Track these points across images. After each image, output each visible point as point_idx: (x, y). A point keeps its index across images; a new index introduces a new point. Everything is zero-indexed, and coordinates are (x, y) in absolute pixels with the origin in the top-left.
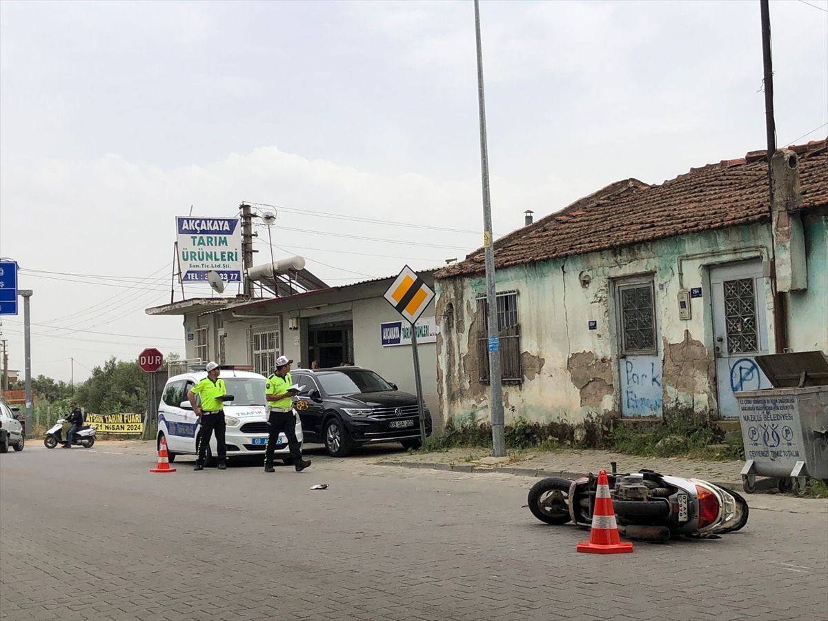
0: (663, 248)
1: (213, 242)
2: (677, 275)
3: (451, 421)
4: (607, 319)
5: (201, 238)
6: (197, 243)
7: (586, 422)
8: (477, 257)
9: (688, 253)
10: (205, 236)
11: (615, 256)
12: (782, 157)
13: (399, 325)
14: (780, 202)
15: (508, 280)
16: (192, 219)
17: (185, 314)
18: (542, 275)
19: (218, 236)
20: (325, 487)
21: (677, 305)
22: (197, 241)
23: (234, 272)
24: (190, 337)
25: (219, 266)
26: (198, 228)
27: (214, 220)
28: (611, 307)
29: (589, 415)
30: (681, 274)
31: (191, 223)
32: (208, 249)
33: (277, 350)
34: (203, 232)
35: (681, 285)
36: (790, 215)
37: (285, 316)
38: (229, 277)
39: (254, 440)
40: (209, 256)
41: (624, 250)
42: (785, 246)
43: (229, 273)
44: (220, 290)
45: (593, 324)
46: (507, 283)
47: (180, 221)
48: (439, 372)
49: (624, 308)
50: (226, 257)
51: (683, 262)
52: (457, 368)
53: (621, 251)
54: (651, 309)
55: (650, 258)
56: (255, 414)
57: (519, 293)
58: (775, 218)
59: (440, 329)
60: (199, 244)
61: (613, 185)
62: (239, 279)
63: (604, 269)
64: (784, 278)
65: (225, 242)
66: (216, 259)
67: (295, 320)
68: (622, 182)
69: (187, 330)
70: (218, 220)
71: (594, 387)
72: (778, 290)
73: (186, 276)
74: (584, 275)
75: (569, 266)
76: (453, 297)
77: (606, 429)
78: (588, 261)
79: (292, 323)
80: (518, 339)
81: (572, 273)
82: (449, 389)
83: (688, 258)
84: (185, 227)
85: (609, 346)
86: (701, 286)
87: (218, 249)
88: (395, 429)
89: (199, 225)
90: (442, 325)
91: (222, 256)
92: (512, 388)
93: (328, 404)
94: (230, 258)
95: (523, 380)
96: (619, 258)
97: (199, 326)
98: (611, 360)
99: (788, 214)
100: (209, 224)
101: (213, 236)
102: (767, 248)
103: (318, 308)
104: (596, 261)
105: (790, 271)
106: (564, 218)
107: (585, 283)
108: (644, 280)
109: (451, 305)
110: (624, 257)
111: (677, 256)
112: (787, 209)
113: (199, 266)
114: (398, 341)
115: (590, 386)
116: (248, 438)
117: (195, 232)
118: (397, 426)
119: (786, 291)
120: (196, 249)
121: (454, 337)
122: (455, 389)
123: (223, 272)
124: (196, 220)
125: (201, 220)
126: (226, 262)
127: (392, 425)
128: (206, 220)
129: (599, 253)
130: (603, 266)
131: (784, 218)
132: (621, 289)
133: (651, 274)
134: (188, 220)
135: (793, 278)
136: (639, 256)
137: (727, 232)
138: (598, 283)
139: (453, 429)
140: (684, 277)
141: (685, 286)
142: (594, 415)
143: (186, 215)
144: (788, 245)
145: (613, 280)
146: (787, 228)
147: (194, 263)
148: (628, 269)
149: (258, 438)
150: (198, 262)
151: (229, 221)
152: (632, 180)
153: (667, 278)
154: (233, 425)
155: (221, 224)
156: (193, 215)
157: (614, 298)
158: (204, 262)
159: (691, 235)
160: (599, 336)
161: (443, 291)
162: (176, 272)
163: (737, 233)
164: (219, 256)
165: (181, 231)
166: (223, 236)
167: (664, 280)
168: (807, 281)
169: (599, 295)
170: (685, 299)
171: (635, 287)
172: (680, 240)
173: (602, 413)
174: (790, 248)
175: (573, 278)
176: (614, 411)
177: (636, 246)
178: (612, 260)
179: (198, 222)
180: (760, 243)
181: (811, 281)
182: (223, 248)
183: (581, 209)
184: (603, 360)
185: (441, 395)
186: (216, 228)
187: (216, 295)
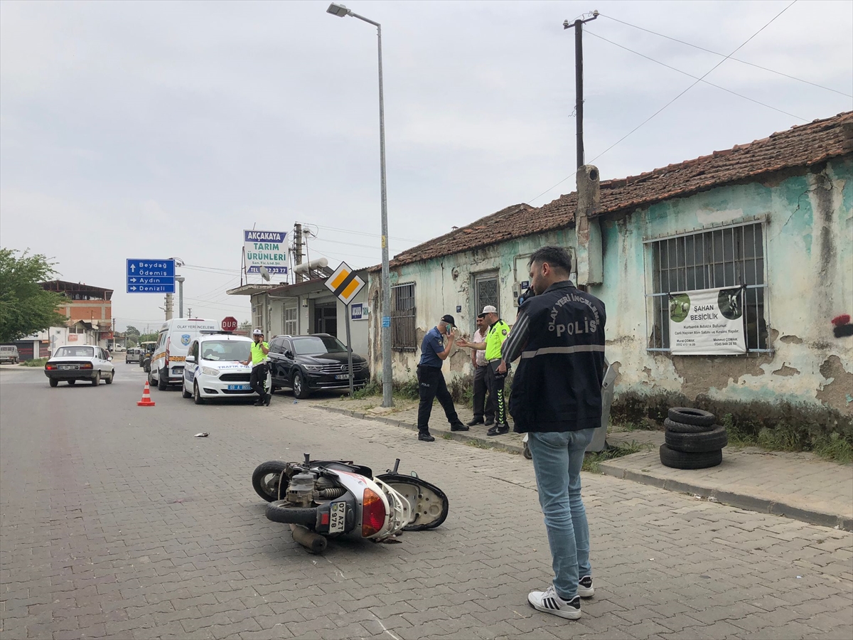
0: (503, 249)
1: (269, 247)
2: (513, 271)
3: (375, 375)
4: (468, 304)
5: (261, 244)
6: (257, 248)
7: (453, 383)
8: (401, 257)
9: (521, 253)
10: (263, 243)
11: (474, 255)
12: (585, 170)
13: (361, 305)
14: (582, 209)
15: (409, 274)
16: (255, 232)
17: (251, 295)
18: (430, 270)
19: (272, 243)
20: (206, 436)
21: (511, 295)
22: (258, 246)
23: (283, 268)
24: (254, 310)
25: (273, 263)
26: (259, 238)
27: (269, 233)
28: (471, 295)
29: (455, 378)
30: (515, 270)
31: (254, 235)
32: (265, 252)
33: (295, 321)
34: (262, 240)
35: (515, 279)
36: (589, 220)
37: (301, 297)
38: (280, 271)
39: (229, 386)
40: (266, 257)
41: (480, 251)
42: (584, 246)
43: (279, 268)
44: (268, 280)
45: (459, 308)
46: (408, 276)
47: (247, 233)
48: (369, 341)
49: (481, 296)
50: (278, 257)
51: (518, 261)
52: (379, 338)
53: (477, 252)
54: (496, 298)
55: (496, 257)
56: (232, 368)
57: (415, 284)
58: (577, 223)
59: (371, 309)
60: (259, 248)
61: (509, 208)
62: (286, 272)
63: (468, 265)
64: (583, 274)
65: (277, 247)
66: (271, 259)
67: (305, 300)
68: (516, 206)
69: (253, 305)
70: (272, 233)
71: (459, 356)
72: (579, 283)
73: (250, 269)
74: (455, 270)
75: (446, 264)
76: (378, 286)
77: (465, 389)
78: (457, 259)
79: (304, 302)
80: (414, 318)
81: (447, 268)
82: (375, 353)
83: (520, 257)
84: (250, 237)
85: (468, 326)
86: (528, 280)
87: (273, 252)
88: (340, 380)
89: (260, 236)
90: (372, 306)
91: (275, 257)
92: (410, 354)
93: (297, 361)
94: (280, 258)
95: (417, 349)
96: (476, 257)
97: (258, 303)
98: (469, 336)
99: (588, 219)
100: (267, 235)
101: (269, 243)
102: (574, 248)
103: (318, 292)
104: (462, 259)
105: (587, 267)
106: (470, 231)
107: (455, 277)
108: (493, 275)
109: (377, 291)
110: (480, 257)
111: (513, 255)
112: (587, 215)
113: (258, 262)
114: (360, 316)
115: (457, 355)
116: (225, 385)
117: (257, 240)
118: (342, 378)
119: (584, 284)
120: (257, 252)
121: (378, 315)
122: (378, 353)
123: (275, 267)
124: (257, 232)
125: (261, 232)
126: (278, 261)
127: (338, 377)
128: (264, 233)
129: (463, 254)
130: (466, 263)
131: (585, 223)
132: (479, 281)
133: (496, 270)
134: (252, 232)
135: (590, 273)
136: (489, 257)
137: (547, 236)
138: (463, 277)
139: (376, 382)
140: (518, 272)
141: (518, 280)
142: (458, 378)
143: (252, 229)
144: (587, 245)
145: (473, 274)
146: (586, 231)
147: (255, 261)
148: (482, 266)
149: (232, 385)
150: (259, 261)
151: (280, 233)
152: (523, 204)
153: (507, 272)
154: (215, 375)
155: (275, 236)
156: (256, 229)
157: (474, 288)
158: (263, 260)
159: (522, 238)
160: (463, 317)
161: (373, 281)
162: (243, 267)
163: (554, 236)
164: (273, 257)
165: (247, 239)
166: (276, 244)
167: (505, 275)
168: (603, 276)
169: (463, 286)
170: (518, 290)
171: (487, 280)
172: (515, 242)
173: (463, 377)
174: (589, 248)
175: (448, 273)
176: (470, 375)
177: (487, 248)
178: (472, 259)
179: (259, 233)
180: (570, 244)
181: (606, 275)
182: (276, 251)
183: (483, 225)
184: (465, 336)
185: (370, 357)
186: (271, 238)
187: (265, 282)
